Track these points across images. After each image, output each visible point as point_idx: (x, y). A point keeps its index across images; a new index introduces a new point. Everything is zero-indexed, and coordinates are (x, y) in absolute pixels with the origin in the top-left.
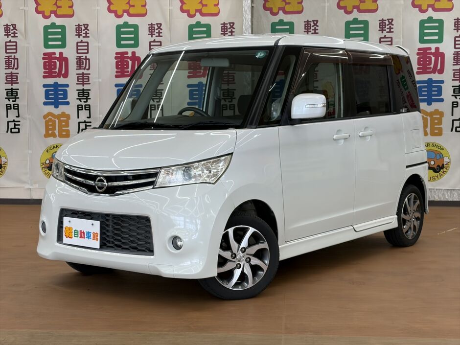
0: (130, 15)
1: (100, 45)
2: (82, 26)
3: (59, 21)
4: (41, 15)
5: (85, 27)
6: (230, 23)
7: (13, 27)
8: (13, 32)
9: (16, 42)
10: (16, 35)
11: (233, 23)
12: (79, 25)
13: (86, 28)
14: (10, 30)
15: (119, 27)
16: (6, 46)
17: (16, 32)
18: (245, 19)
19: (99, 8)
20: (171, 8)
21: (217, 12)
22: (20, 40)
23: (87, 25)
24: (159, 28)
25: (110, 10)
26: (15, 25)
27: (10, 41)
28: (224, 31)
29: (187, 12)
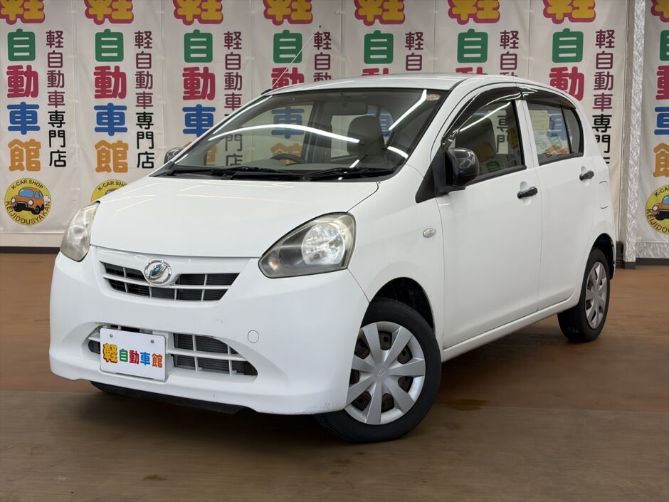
0: (477, 20)
1: (436, 59)
2: (414, 34)
3: (385, 29)
4: (362, 21)
5: (417, 36)
6: (608, 31)
7: (325, 36)
8: (325, 42)
9: (329, 56)
10: (330, 46)
11: (613, 31)
12: (410, 34)
13: (419, 38)
14: (321, 40)
15: (461, 36)
16: (316, 60)
17: (329, 42)
18: (638, 26)
19: (437, 12)
20: (532, 11)
21: (592, 16)
22: (334, 53)
23: (422, 34)
24: (515, 37)
25: (451, 15)
26: (329, 33)
27: (321, 54)
28: (601, 42)
29: (553, 16)
